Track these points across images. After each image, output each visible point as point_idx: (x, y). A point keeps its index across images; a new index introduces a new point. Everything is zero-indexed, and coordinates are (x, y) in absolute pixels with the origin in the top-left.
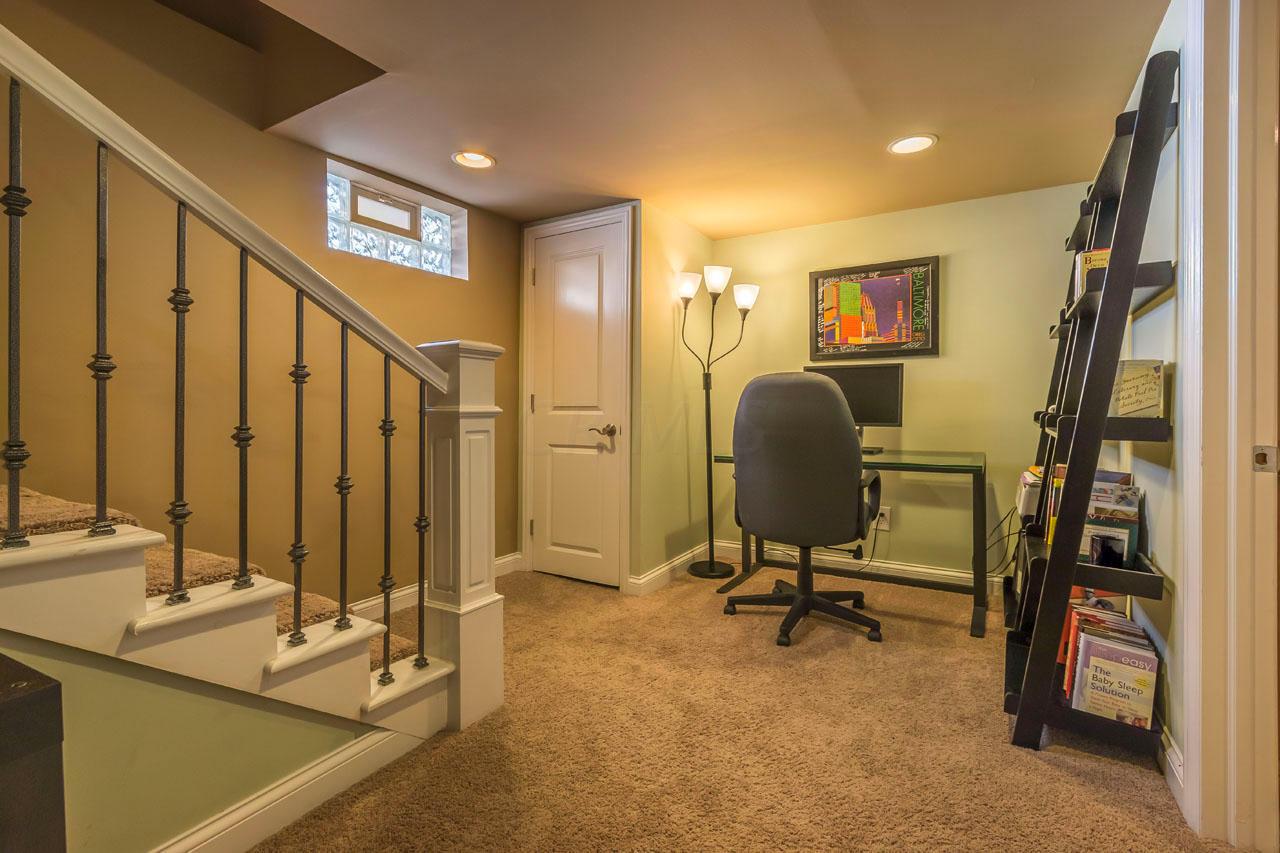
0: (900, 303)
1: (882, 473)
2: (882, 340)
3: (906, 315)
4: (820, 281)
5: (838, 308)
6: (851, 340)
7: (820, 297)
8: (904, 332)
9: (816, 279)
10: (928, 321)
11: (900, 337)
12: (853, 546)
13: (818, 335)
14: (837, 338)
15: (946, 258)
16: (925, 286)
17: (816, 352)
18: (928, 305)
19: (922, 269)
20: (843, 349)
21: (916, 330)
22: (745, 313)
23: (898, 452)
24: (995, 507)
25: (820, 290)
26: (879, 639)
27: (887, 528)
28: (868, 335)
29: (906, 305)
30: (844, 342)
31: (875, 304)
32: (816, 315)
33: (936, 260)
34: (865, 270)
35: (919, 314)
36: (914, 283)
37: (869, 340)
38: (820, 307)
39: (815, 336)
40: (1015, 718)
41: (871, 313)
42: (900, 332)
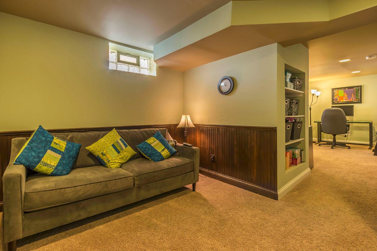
0: (353, 94)
1: (350, 123)
2: (349, 101)
3: (354, 96)
4: (334, 90)
5: (338, 95)
6: (341, 101)
7: (334, 93)
8: (354, 99)
9: (333, 90)
10: (359, 97)
11: (353, 100)
12: (344, 135)
13: (334, 100)
14: (338, 100)
15: (363, 86)
16: (359, 90)
17: (333, 103)
18: (359, 94)
19: (358, 88)
20: (339, 102)
21: (357, 99)
22: (318, 96)
23: (353, 121)
24: (375, 130)
25: (334, 92)
26: (350, 149)
27: (350, 135)
28: (345, 100)
29: (354, 95)
30: (340, 101)
31: (347, 94)
32: (333, 96)
33: (361, 86)
34: (345, 88)
35: (357, 96)
36: (356, 90)
37: (346, 101)
38: (334, 95)
39: (333, 100)
40: (374, 152)
41: (346, 96)
42: (353, 99)
